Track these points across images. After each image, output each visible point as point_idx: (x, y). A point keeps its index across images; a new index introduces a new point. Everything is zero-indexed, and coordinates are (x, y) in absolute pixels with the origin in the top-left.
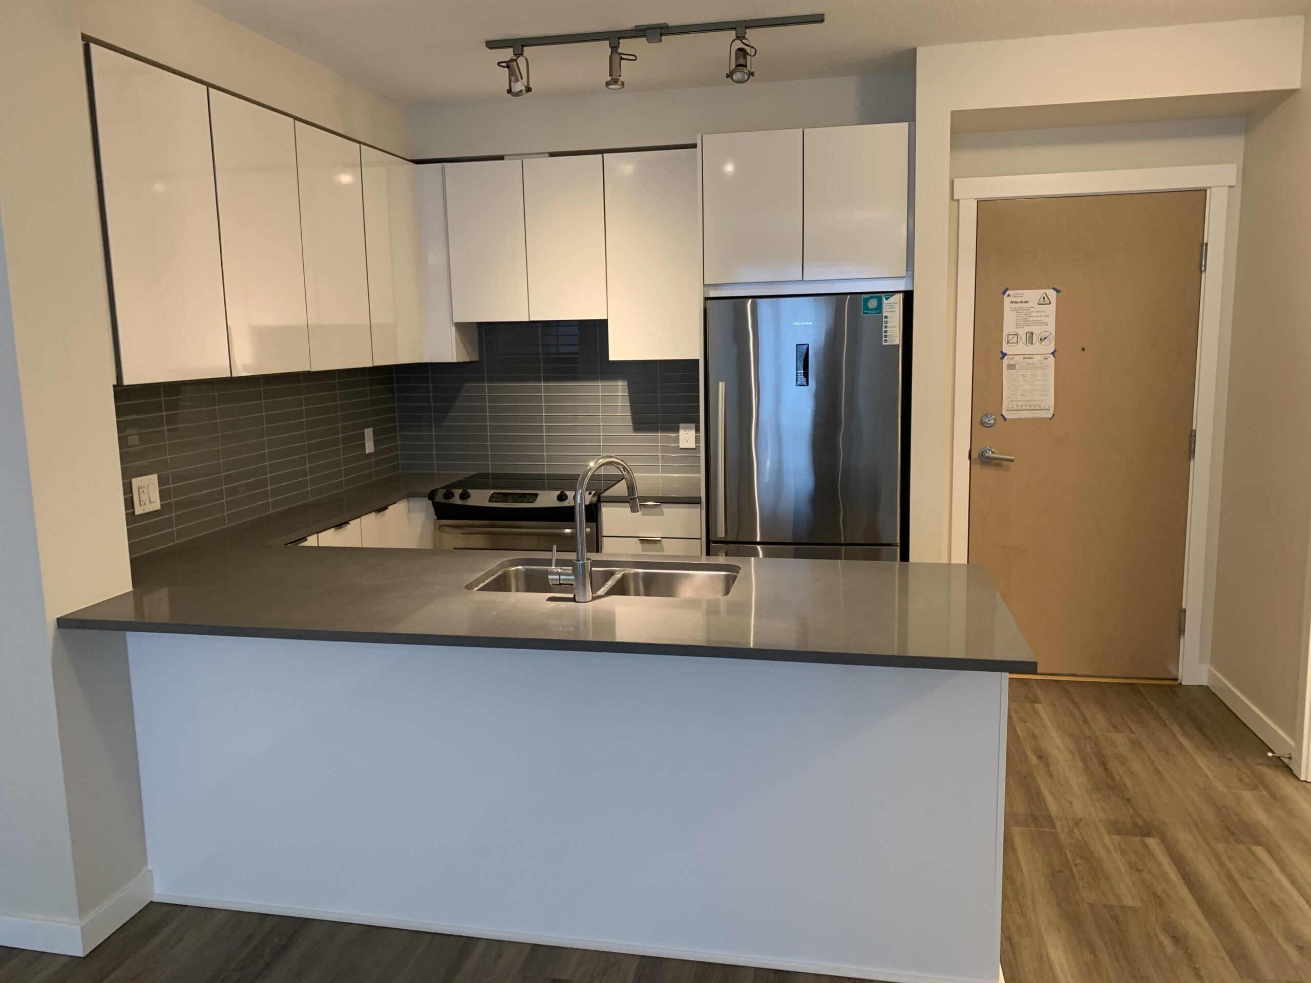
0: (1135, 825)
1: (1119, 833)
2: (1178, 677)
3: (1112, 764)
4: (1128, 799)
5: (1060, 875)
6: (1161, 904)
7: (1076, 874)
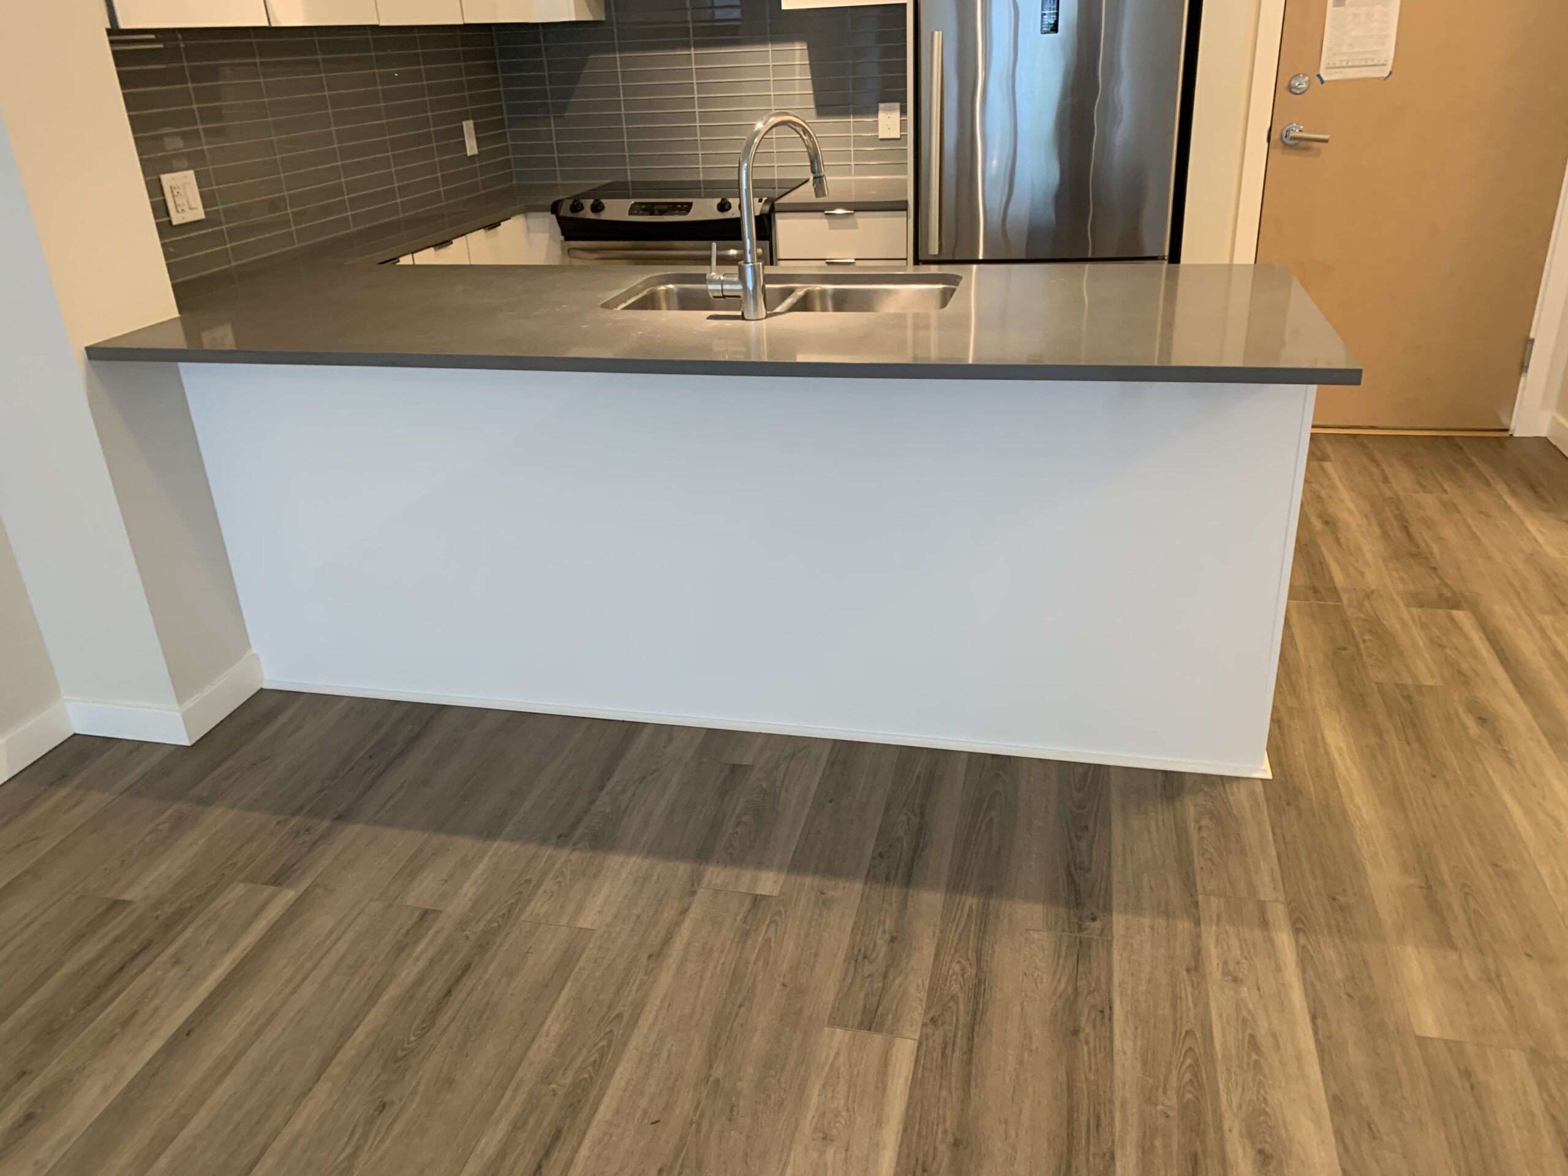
0: (1441, 596)
1: (1421, 605)
2: (1510, 425)
3: (1416, 529)
4: (1435, 569)
5: (1344, 653)
6: (1466, 683)
7: (1363, 651)
